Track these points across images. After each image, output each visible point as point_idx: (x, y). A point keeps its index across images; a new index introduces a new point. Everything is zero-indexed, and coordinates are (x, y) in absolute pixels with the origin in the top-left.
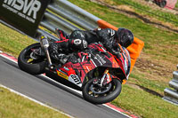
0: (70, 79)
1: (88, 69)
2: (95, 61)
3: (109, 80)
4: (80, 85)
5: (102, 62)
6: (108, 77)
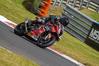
0: (33, 37)
1: (41, 32)
2: (45, 29)
3: (49, 37)
4: (36, 40)
5: (48, 29)
6: (50, 36)
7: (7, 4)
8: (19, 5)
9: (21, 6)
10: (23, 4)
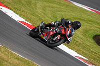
0: (44, 38)
1: (52, 33)
3: (58, 38)
4: (47, 40)
7: (78, 38)
8: (90, 40)
9: (92, 41)
10: (93, 39)
